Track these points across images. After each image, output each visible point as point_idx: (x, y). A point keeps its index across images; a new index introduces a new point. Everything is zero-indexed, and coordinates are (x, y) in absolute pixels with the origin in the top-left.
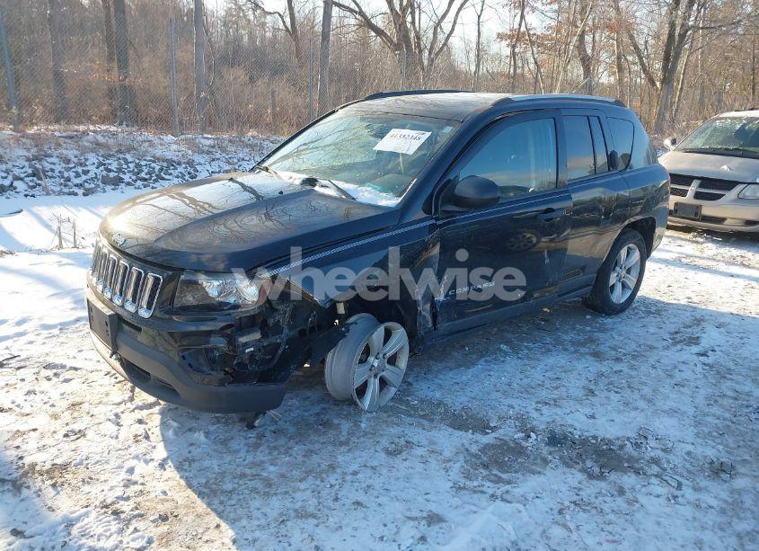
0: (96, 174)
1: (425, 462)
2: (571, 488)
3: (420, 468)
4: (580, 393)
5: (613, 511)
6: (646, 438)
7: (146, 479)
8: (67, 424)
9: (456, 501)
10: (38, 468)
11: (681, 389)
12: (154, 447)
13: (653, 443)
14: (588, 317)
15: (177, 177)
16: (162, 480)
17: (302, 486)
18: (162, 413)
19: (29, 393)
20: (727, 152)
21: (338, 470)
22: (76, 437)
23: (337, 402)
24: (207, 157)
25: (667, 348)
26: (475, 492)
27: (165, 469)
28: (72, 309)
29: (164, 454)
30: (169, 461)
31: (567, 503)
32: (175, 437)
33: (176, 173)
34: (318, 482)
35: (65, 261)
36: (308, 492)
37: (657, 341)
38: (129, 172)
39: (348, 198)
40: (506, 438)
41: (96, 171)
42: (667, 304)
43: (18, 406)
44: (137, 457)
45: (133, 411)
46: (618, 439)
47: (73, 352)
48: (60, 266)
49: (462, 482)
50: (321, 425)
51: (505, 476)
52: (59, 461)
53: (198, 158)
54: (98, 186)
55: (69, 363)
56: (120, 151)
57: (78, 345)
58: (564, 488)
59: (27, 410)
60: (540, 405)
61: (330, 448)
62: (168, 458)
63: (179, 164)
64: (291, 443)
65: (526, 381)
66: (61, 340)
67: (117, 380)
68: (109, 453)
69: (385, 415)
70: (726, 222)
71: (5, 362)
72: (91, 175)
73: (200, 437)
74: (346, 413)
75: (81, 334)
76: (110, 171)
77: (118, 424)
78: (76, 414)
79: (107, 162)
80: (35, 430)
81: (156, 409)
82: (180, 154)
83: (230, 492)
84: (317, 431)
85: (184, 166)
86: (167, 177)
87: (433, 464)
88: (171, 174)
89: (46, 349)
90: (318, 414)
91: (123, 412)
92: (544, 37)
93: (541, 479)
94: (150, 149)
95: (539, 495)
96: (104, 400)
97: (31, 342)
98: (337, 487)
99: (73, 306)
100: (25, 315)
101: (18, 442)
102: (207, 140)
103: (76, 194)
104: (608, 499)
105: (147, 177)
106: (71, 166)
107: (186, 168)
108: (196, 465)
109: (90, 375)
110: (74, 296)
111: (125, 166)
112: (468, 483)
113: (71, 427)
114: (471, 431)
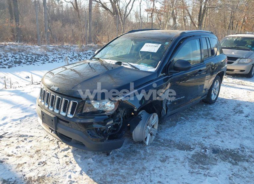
0: (11, 60)
1: (175, 164)
2: (229, 169)
3: (174, 166)
4: (215, 133)
5: (247, 177)
6: (244, 148)
7: (77, 179)
8: (38, 159)
9: (193, 178)
10: (33, 179)
11: (246, 129)
12: (75, 166)
13: (247, 150)
14: (204, 105)
15: (42, 60)
16: (83, 179)
17: (136, 177)
18: (72, 152)
19: (17, 148)
20: (233, 48)
21: (147, 170)
22: (43, 165)
23: (135, 143)
24: (51, 53)
25: (234, 115)
26: (198, 174)
27: (83, 175)
28: (22, 112)
29: (80, 169)
30: (83, 171)
31: (231, 175)
32: (81, 161)
33: (41, 59)
34: (142, 175)
35: (13, 94)
36: (140, 179)
37: (230, 112)
38: (24, 59)
39: (137, 69)
40: (199, 152)
41: (11, 59)
42: (226, 99)
43: (15, 153)
44: (70, 171)
45: (61, 152)
46: (235, 149)
47: (28, 130)
48: (11, 96)
49: (192, 170)
50: (133, 152)
51: (205, 166)
52: (40, 175)
53: (49, 53)
54: (13, 64)
55: (29, 134)
56: (19, 52)
57: (30, 127)
58: (227, 169)
59: (20, 155)
60: (204, 139)
61: (140, 161)
62: (82, 170)
63: (42, 56)
64: (125, 160)
65: (196, 130)
66: (22, 125)
67: (50, 140)
68: (59, 170)
69: (154, 146)
70: (234, 71)
71: (3, 135)
72: (10, 60)
73: (91, 160)
74: (140, 147)
75: (29, 122)
76: (17, 59)
77: (57, 158)
78: (39, 155)
79: (15, 55)
80: (26, 163)
81: (70, 150)
82: (42, 52)
83: (111, 182)
84: (132, 155)
85: (44, 56)
86: (38, 60)
87: (179, 164)
88: (39, 59)
89: (17, 129)
90: (130, 148)
91: (57, 153)
92: (161, 11)
93: (218, 166)
94: (31, 51)
95: (220, 173)
96: (49, 148)
97: (11, 127)
98: (149, 176)
99: (22, 111)
100: (5, 116)
101: (20, 168)
102: (51, 47)
103: (5, 68)
104: (243, 172)
105: (31, 60)
106: (2, 57)
107: (45, 57)
108: (94, 172)
109: (38, 138)
110: (21, 107)
111: (22, 57)
112: (194, 170)
113: (40, 161)
114: (186, 150)
